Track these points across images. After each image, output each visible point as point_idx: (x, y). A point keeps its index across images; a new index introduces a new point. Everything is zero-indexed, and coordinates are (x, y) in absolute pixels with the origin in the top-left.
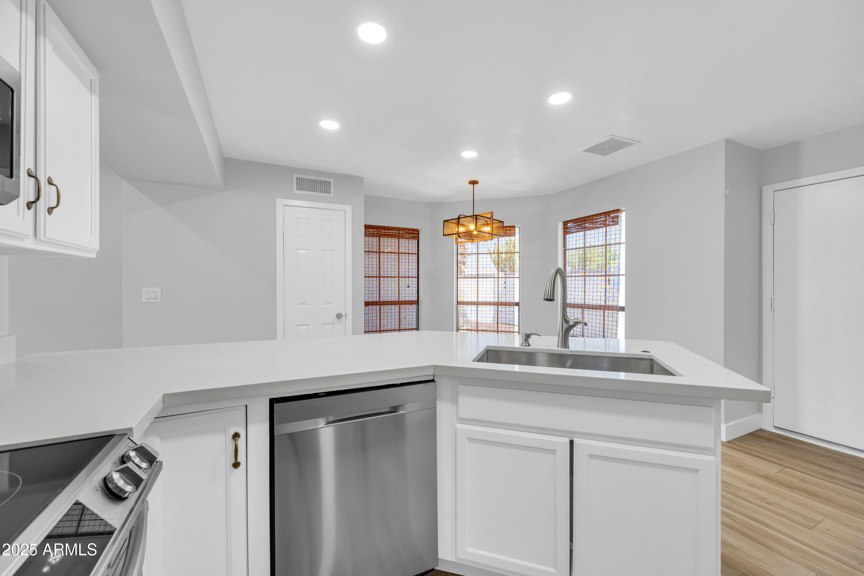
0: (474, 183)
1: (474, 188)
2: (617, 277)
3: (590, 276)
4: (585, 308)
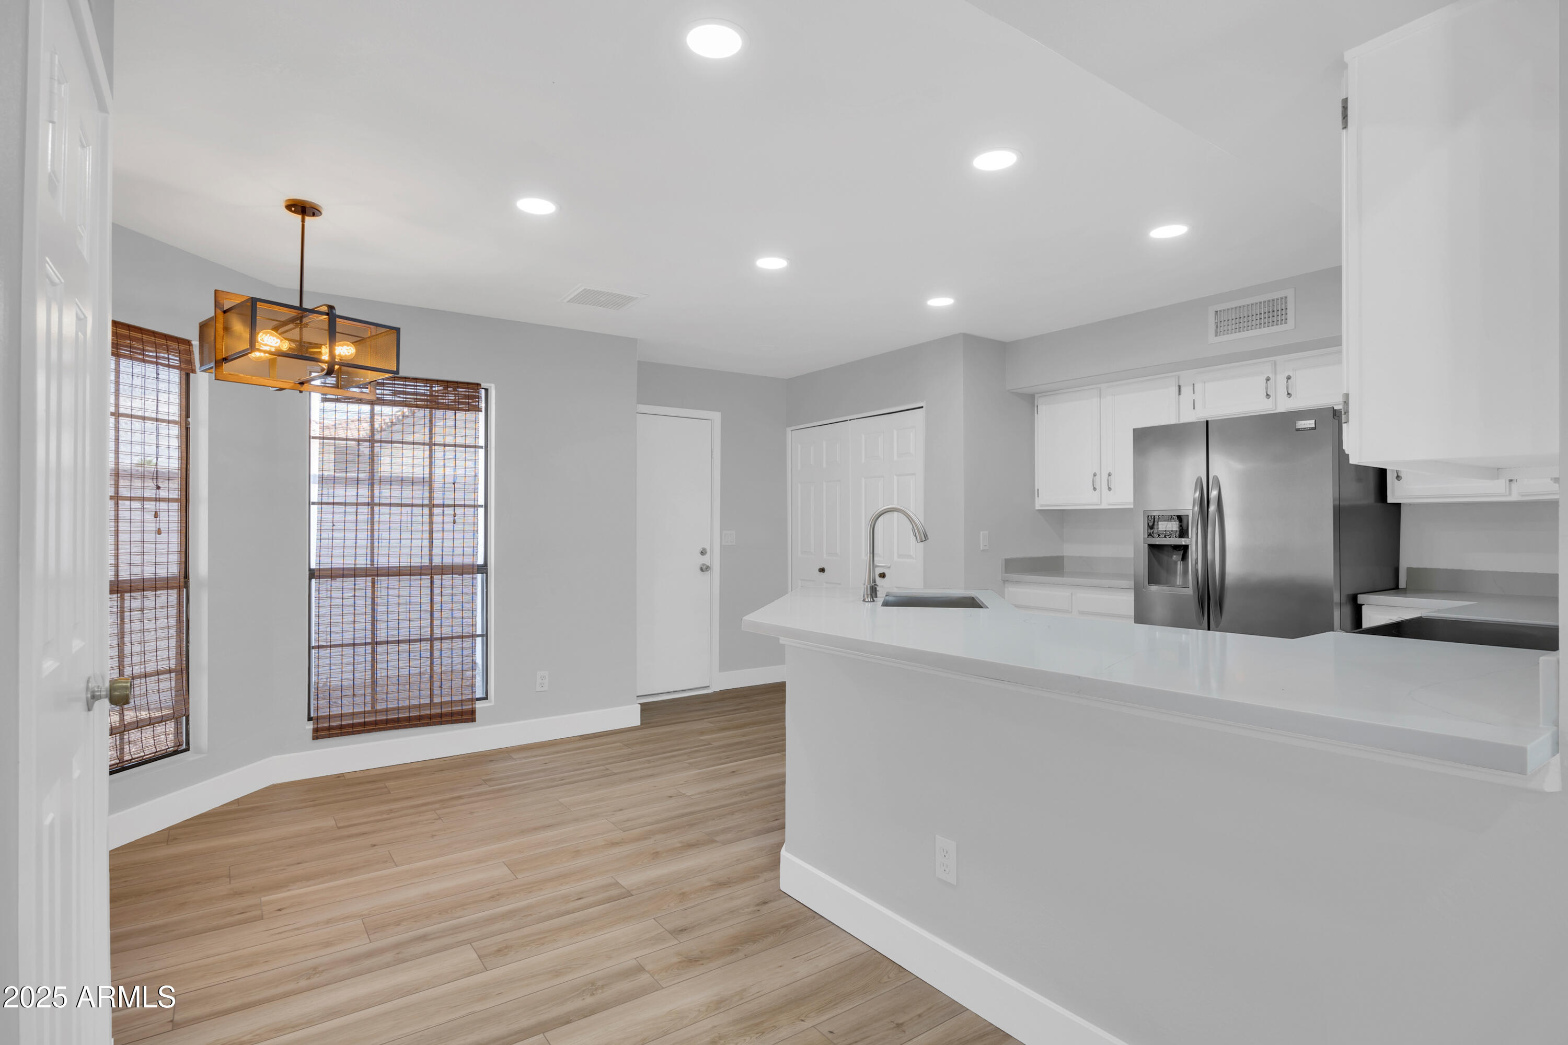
0: (303, 209)
1: (301, 225)
2: (472, 509)
3: (390, 505)
4: (378, 575)
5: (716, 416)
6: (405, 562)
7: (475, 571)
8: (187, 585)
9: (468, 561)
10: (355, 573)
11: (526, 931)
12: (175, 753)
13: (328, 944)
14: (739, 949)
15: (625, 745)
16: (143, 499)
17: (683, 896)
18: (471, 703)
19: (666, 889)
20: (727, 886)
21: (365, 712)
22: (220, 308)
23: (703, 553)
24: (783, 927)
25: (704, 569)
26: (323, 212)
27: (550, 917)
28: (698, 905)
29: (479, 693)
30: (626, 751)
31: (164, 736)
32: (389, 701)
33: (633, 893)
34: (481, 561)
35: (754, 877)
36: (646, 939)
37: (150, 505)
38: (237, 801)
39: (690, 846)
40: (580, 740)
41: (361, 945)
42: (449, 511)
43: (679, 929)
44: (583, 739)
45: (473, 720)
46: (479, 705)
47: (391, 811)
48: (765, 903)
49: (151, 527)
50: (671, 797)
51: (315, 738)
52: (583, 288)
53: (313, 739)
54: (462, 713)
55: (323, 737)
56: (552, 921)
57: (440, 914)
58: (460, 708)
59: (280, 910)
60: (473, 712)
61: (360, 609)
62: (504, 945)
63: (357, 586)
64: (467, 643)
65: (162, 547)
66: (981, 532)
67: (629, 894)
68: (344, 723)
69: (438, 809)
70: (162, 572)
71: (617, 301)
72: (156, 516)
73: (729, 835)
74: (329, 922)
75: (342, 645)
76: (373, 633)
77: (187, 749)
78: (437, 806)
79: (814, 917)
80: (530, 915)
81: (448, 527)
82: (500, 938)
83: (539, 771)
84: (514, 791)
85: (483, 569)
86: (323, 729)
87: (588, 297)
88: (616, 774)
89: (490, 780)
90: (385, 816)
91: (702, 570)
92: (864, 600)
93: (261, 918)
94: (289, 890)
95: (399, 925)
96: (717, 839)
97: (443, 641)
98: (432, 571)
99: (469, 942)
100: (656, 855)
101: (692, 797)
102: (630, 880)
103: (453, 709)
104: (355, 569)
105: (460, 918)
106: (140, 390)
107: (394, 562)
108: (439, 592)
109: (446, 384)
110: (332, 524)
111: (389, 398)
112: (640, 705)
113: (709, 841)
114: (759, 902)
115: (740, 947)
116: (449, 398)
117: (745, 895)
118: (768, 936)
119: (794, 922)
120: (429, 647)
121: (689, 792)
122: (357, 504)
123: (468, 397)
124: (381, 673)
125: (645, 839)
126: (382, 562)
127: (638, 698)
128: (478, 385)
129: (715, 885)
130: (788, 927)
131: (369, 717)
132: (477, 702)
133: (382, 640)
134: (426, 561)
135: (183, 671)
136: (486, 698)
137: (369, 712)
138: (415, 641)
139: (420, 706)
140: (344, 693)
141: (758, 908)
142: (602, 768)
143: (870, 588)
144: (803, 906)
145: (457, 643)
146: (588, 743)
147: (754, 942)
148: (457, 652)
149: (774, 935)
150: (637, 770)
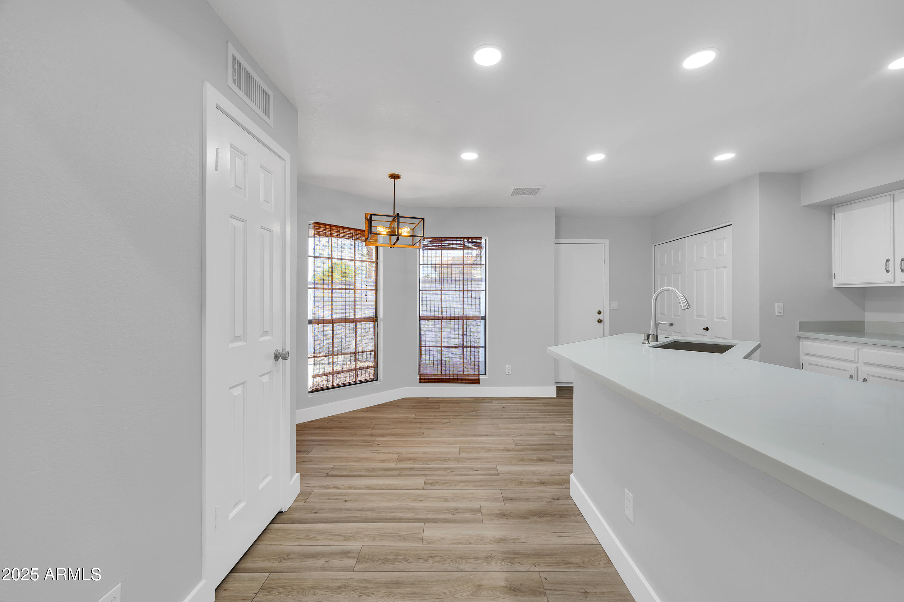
0: (395, 177)
1: (394, 183)
2: (479, 292)
3: (447, 290)
4: (443, 319)
5: (607, 242)
6: (453, 314)
7: (480, 319)
8: (376, 320)
9: (477, 314)
10: (435, 318)
11: (448, 478)
12: (373, 380)
13: (383, 461)
14: (529, 518)
15: (543, 405)
16: (362, 290)
17: (521, 483)
18: (478, 376)
19: (515, 477)
20: (544, 485)
21: (437, 374)
22: (366, 219)
23: (599, 313)
24: (559, 515)
25: (600, 321)
26: (401, 177)
27: (460, 475)
28: (524, 489)
29: (482, 372)
30: (544, 408)
31: (369, 374)
32: (447, 371)
33: (500, 475)
34: (483, 314)
35: (561, 484)
36: (491, 498)
37: (364, 292)
38: (392, 402)
39: (541, 460)
40: (525, 399)
41: (392, 465)
42: (470, 293)
43: (508, 498)
44: (527, 399)
45: (479, 383)
46: (481, 377)
47: (435, 416)
48: (558, 499)
49: (364, 299)
50: (548, 434)
51: (420, 382)
52: (513, 188)
53: (419, 382)
54: (474, 380)
55: (423, 382)
56: (460, 477)
57: (423, 461)
58: (474, 377)
59: (378, 444)
60: (479, 380)
61: (436, 333)
62: (436, 481)
63: (435, 323)
64: (477, 350)
65: (368, 307)
66: (776, 303)
67: (498, 475)
68: (430, 378)
69: (451, 418)
70: (368, 316)
71: (534, 191)
72: (366, 295)
73: (564, 460)
74: (389, 453)
75: (430, 347)
76: (441, 343)
77: (377, 380)
78: (452, 417)
79: (579, 515)
80: (454, 472)
81: (469, 300)
82: (436, 478)
83: (500, 410)
84: (483, 417)
85: (484, 318)
86: (423, 379)
87: (518, 192)
88: (530, 418)
89: (477, 410)
90: (432, 417)
91: (598, 322)
92: (643, 343)
93: (372, 446)
94: (386, 438)
95: (408, 461)
96: (556, 460)
97: (467, 348)
98: (463, 318)
99: (425, 475)
100: (522, 460)
101: (558, 437)
102: (502, 468)
103: (471, 377)
104: (434, 316)
105: (429, 465)
106: (361, 251)
107: (448, 314)
108: (466, 327)
109: (468, 238)
110: (426, 298)
111: (447, 246)
112: (556, 387)
113: (551, 460)
114: (555, 498)
115: (530, 517)
116: (469, 244)
117: (549, 492)
118: (548, 516)
119: (566, 514)
120: (462, 350)
121: (558, 433)
122: (435, 290)
123: (477, 243)
124: (444, 359)
125: (523, 451)
126: (444, 314)
127: (556, 383)
128: (481, 237)
129: (539, 482)
130: (561, 516)
131: (439, 376)
132: (480, 376)
133: (444, 346)
134: (461, 314)
135: (376, 351)
136: (485, 375)
137: (439, 374)
138: (456, 347)
139: (458, 375)
140: (430, 366)
141: (552, 500)
142: (526, 414)
143: (646, 336)
144: (577, 507)
145: (473, 349)
146: (527, 401)
147: (539, 517)
148: (473, 353)
149: (551, 517)
150: (541, 418)
